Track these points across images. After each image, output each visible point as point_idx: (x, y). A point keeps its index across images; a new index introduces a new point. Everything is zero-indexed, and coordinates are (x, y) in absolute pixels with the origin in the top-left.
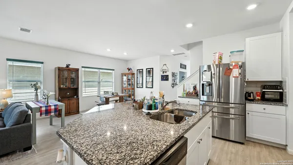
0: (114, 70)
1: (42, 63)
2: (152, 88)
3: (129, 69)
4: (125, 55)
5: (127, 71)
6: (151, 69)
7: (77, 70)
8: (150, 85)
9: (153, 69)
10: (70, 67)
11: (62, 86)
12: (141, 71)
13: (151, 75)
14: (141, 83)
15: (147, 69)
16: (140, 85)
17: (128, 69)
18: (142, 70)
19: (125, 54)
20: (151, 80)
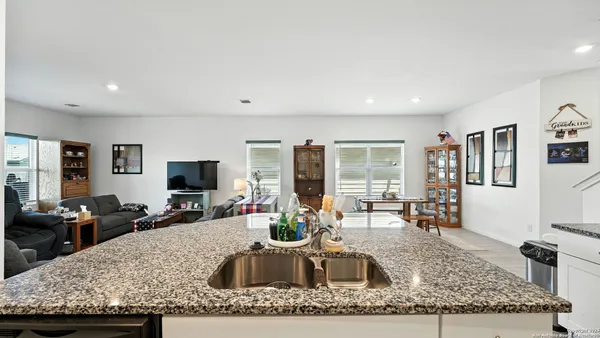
0: (403, 142)
1: (279, 142)
2: (514, 186)
3: (442, 137)
4: (416, 102)
5: (438, 142)
6: (507, 127)
7: (322, 149)
8: (504, 177)
9: (515, 126)
10: (312, 144)
11: (300, 176)
12: (477, 139)
13: (509, 147)
14: (477, 170)
15: (495, 130)
16: (474, 177)
17: (440, 135)
18: (482, 133)
19: (416, 100)
20: (508, 162)
